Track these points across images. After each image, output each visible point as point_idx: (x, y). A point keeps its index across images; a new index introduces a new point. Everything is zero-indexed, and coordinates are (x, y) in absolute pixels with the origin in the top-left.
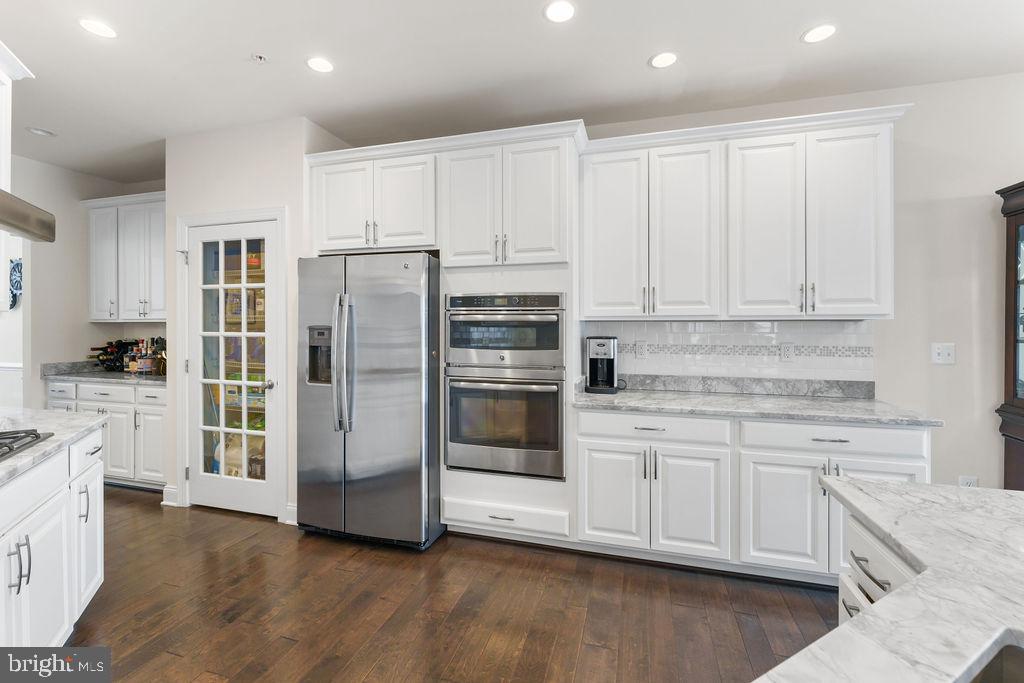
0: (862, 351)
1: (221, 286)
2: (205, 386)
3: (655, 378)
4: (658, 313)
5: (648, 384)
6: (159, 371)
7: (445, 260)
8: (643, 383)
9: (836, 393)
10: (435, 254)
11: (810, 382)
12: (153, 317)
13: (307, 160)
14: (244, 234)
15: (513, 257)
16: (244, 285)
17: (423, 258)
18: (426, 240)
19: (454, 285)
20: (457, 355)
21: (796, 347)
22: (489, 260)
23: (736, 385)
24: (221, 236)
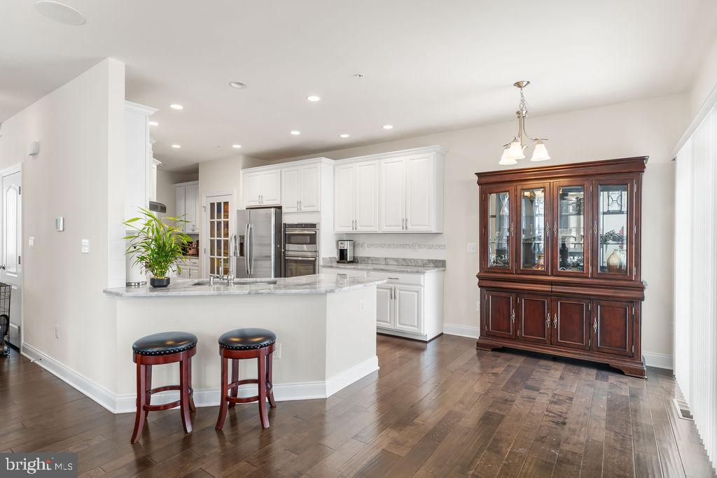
0: (440, 247)
1: (216, 220)
2: (211, 258)
3: (368, 258)
4: (357, 230)
5: (366, 260)
6: (197, 254)
7: (284, 210)
8: (364, 260)
9: (431, 265)
10: (280, 208)
11: (422, 260)
12: (196, 232)
13: (241, 172)
14: (222, 200)
15: (304, 209)
16: (222, 220)
17: (273, 210)
18: (277, 203)
19: (287, 220)
20: (290, 247)
21: (419, 245)
22: (295, 210)
23: (396, 261)
24: (216, 201)
